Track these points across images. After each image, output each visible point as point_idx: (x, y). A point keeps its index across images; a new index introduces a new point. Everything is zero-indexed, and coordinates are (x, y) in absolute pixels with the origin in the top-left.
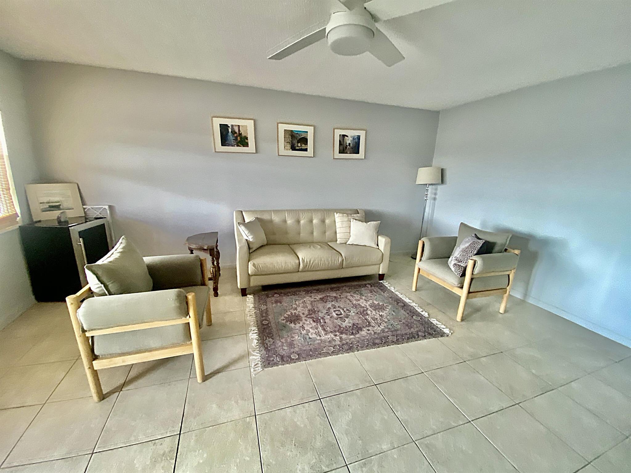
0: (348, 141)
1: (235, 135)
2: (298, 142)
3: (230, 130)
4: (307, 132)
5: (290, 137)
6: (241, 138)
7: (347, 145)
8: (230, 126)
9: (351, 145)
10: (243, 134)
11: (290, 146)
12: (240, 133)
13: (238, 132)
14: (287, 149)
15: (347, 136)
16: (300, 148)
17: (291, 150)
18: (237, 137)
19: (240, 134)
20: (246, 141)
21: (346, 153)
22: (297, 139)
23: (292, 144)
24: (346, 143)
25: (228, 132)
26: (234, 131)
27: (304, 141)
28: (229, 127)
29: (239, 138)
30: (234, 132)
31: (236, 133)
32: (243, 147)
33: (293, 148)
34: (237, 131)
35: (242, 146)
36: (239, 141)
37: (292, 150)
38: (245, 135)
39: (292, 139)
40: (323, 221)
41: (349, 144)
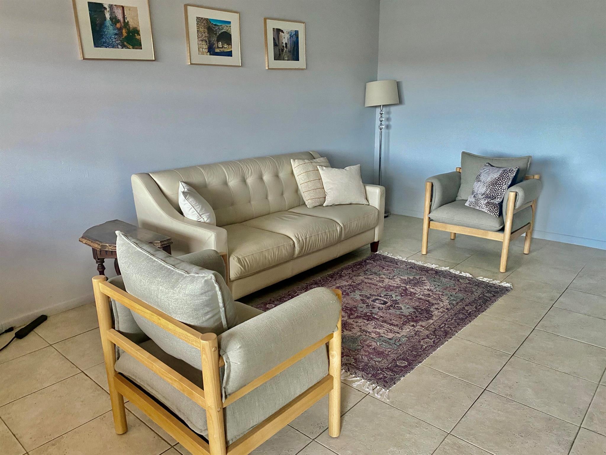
0: (285, 39)
1: (118, 25)
2: (218, 41)
3: (108, 16)
4: (230, 22)
5: (206, 30)
6: (129, 32)
7: (283, 46)
8: (106, 6)
9: (289, 46)
10: (132, 24)
11: (207, 47)
12: (126, 21)
13: (122, 20)
14: (203, 53)
15: (282, 32)
16: (222, 50)
17: (208, 53)
18: (120, 29)
19: (126, 24)
20: (138, 37)
21: (284, 60)
22: (216, 34)
23: (209, 43)
24: (283, 43)
25: (105, 19)
26: (116, 17)
27: (226, 37)
28: (105, 8)
29: (124, 31)
30: (114, 20)
31: (118, 21)
32: (133, 48)
33: (212, 51)
34: (120, 17)
35: (131, 47)
36: (126, 37)
37: (210, 55)
38: (135, 26)
39: (208, 33)
40: (277, 176)
41: (286, 43)
